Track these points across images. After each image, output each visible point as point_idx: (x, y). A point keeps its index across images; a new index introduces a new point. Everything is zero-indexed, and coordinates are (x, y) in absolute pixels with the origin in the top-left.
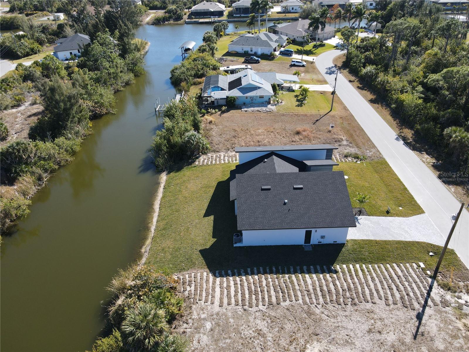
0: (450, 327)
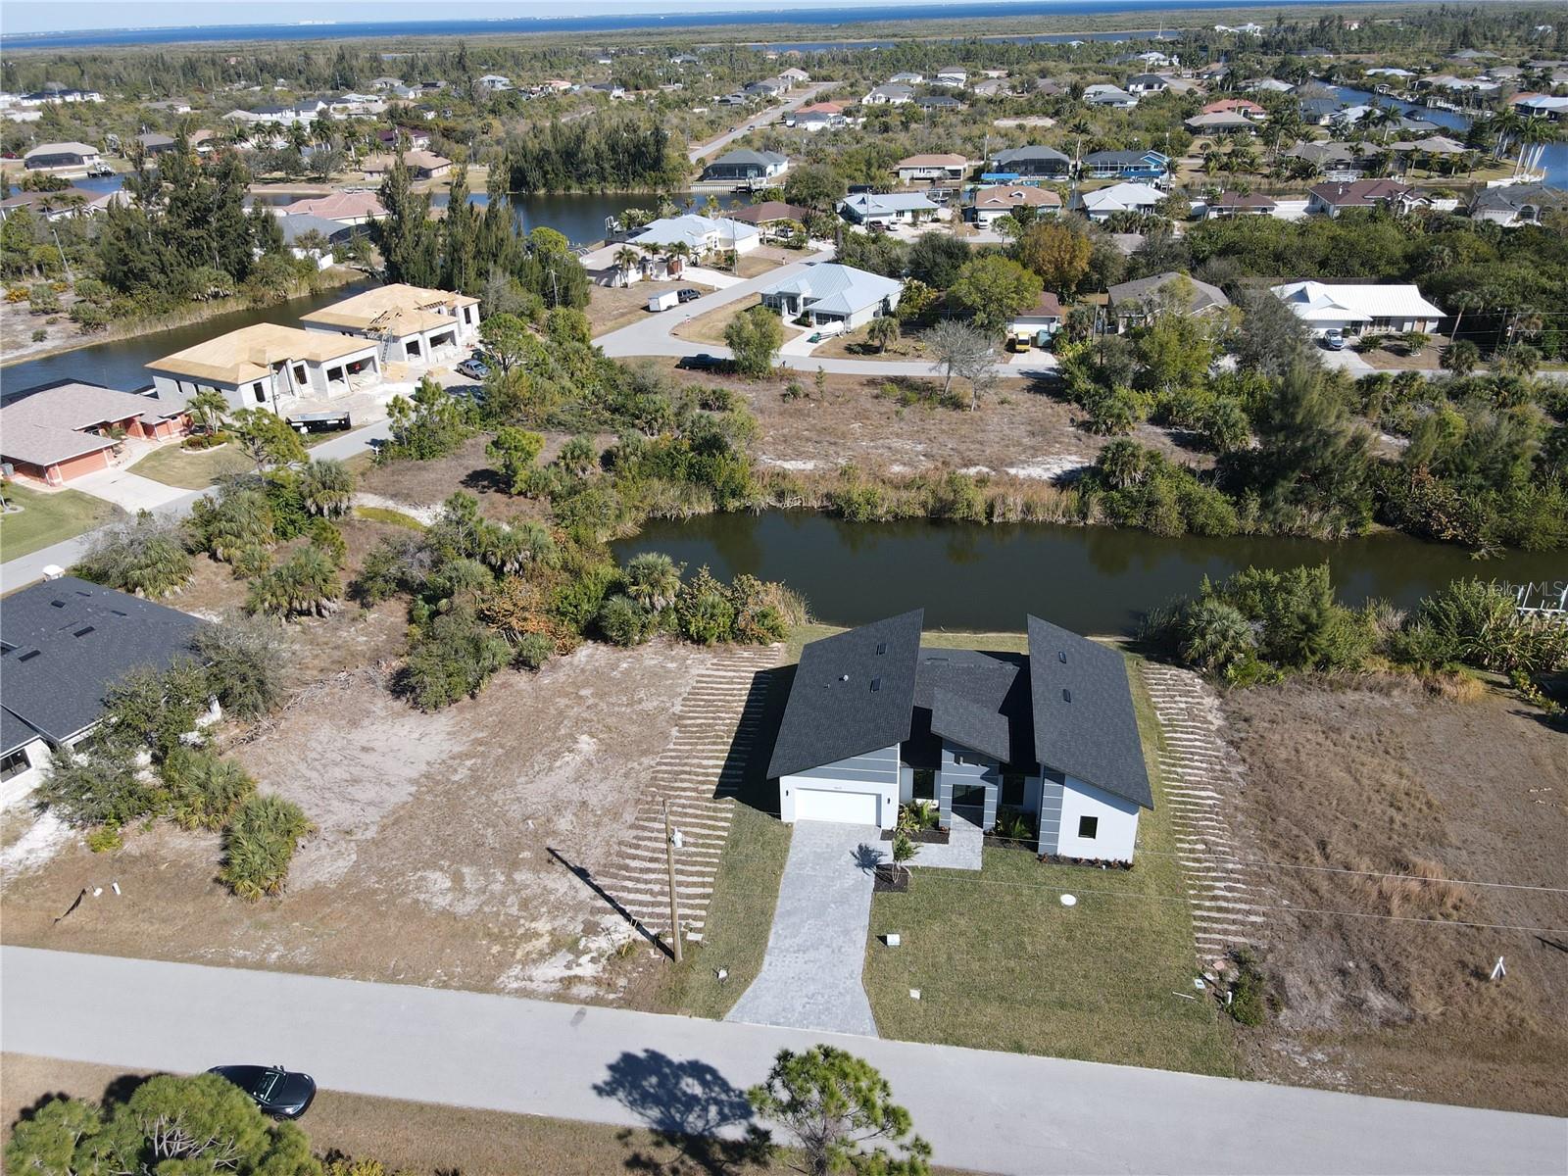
0: (544, 910)
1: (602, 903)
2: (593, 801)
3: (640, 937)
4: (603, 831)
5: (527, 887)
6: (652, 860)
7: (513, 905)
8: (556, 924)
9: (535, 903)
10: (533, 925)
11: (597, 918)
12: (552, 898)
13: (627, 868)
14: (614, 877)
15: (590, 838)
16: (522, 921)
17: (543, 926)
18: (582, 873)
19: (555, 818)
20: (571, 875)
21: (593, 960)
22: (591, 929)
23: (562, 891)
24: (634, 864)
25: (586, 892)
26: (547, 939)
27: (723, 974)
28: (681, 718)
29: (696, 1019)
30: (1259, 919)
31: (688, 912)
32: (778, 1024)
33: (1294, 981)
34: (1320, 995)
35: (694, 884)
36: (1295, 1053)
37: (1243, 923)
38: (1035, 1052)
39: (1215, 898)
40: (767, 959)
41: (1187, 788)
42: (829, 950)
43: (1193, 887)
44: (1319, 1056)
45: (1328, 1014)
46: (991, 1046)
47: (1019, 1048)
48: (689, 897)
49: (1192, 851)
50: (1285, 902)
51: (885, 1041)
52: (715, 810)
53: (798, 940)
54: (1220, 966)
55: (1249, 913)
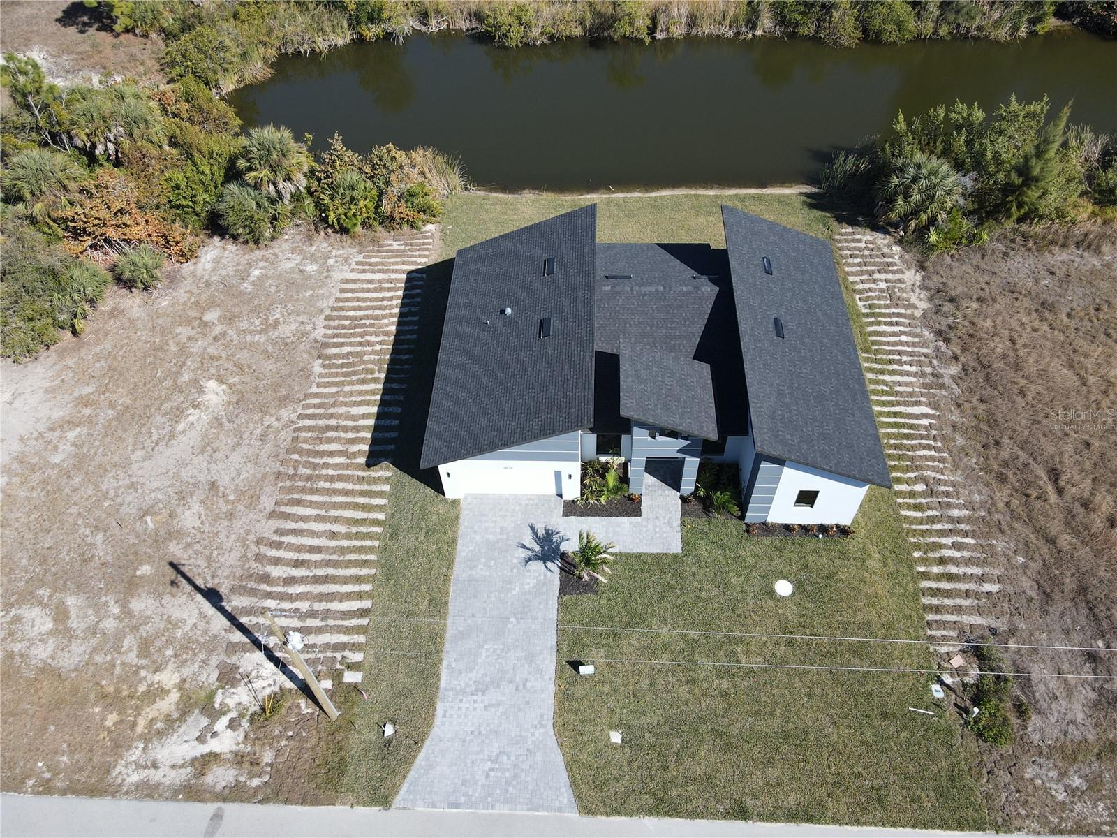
0: (169, 652)
1: (238, 636)
2: (224, 481)
3: (289, 684)
4: (237, 524)
5: (147, 619)
6: (298, 564)
7: (130, 649)
8: (187, 672)
9: (158, 643)
10: (157, 677)
11: (234, 660)
12: (179, 633)
13: (266, 578)
14: (253, 592)
15: (222, 536)
16: (143, 673)
17: (168, 678)
18: (213, 596)
19: (179, 511)
20: (199, 597)
21: (233, 725)
22: (229, 676)
23: (190, 622)
24: (277, 572)
25: (220, 622)
26: (175, 696)
27: (389, 730)
28: (325, 345)
29: (360, 809)
30: (992, 588)
31: (343, 638)
32: (457, 806)
33: (1040, 673)
34: (1070, 691)
35: (349, 596)
36: (1051, 780)
37: (977, 595)
38: (762, 817)
39: (942, 561)
40: (440, 706)
41: (899, 404)
42: (512, 687)
43: (917, 547)
44: (1077, 782)
45: (1080, 717)
46: (709, 813)
47: (742, 813)
48: (344, 615)
49: (912, 494)
50: (1021, 560)
51: (586, 819)
52: (370, 481)
53: (474, 675)
54: (957, 661)
55: (982, 579)
